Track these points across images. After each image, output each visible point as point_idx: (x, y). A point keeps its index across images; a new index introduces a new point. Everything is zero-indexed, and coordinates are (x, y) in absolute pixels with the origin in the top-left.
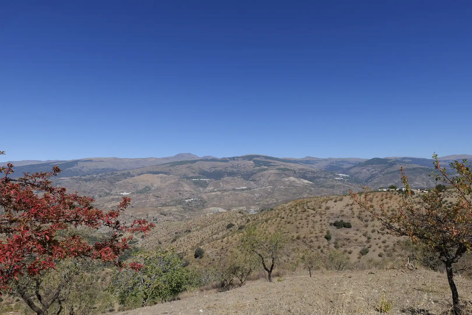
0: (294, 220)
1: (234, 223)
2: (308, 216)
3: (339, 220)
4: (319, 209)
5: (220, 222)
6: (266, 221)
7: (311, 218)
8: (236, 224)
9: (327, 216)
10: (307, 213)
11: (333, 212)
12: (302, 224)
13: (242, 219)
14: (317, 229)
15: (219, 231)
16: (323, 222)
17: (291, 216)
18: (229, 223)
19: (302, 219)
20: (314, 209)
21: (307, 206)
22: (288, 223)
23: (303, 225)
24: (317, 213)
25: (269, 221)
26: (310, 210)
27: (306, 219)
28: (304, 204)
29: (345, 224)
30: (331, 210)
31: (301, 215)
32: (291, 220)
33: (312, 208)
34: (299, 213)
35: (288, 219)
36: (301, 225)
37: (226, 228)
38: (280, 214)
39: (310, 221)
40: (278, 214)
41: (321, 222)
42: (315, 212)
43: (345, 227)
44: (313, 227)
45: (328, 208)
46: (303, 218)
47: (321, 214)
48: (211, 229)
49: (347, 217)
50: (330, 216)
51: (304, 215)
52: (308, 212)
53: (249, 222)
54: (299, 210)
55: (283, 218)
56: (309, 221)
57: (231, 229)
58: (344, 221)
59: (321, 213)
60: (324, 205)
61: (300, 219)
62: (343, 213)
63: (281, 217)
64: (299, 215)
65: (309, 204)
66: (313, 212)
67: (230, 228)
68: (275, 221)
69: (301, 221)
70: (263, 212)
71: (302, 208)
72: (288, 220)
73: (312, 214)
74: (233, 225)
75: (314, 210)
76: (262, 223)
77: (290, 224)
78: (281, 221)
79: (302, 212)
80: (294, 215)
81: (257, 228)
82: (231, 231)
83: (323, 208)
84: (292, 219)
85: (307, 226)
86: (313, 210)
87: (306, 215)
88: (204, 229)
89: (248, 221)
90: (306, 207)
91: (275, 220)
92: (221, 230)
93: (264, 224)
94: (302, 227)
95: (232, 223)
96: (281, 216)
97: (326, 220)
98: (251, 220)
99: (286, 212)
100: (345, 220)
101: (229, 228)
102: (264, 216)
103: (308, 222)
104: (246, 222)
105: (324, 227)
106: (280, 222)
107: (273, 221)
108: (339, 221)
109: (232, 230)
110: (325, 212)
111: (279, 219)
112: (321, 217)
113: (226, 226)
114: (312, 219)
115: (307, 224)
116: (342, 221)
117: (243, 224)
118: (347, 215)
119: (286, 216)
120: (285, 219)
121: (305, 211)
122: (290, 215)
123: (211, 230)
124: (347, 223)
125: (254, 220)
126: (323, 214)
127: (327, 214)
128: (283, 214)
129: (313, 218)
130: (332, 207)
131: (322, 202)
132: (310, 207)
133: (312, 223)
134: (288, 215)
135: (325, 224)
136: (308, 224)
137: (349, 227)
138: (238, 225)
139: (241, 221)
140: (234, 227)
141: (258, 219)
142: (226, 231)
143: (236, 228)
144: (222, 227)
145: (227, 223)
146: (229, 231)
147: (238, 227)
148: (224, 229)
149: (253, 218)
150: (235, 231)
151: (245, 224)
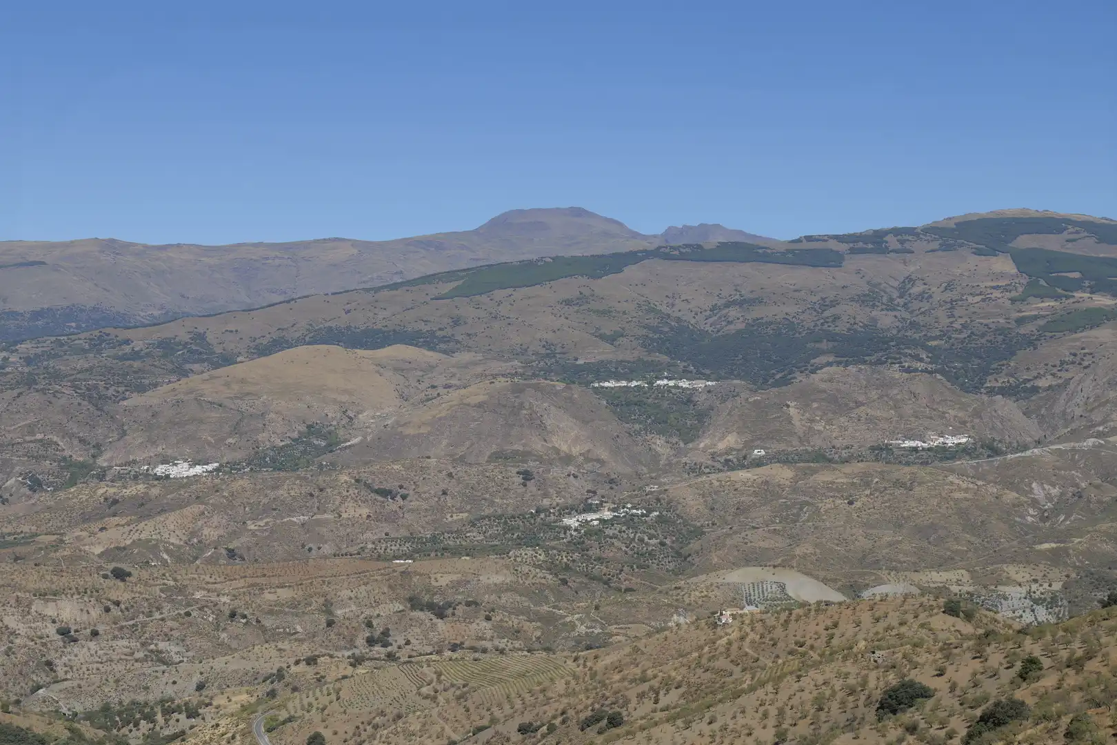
1: (924, 677)
5: (829, 671)
8: (941, 684)
13: (979, 655)
15: (825, 728)
18: (892, 679)
37: (871, 715)
48: (773, 712)
53: (1038, 679)
57: (909, 716)
67: (903, 711)
74: (925, 693)
82: (912, 729)
88: (724, 712)
89: (1029, 669)
92: (842, 720)
95: (915, 676)
98: (1046, 662)
101: (894, 712)
104: (1013, 673)
109: (922, 725)
113: (878, 695)
117: (993, 690)
123: (771, 722)
125: (1075, 664)
138: (960, 696)
139: (977, 665)
140: (930, 703)
141: (1103, 655)
142: (878, 731)
143: (946, 714)
144: (843, 703)
145: (873, 675)
146: (895, 729)
147: (961, 704)
148: (863, 719)
149: (1064, 654)
150: (944, 730)
151: (1007, 688)
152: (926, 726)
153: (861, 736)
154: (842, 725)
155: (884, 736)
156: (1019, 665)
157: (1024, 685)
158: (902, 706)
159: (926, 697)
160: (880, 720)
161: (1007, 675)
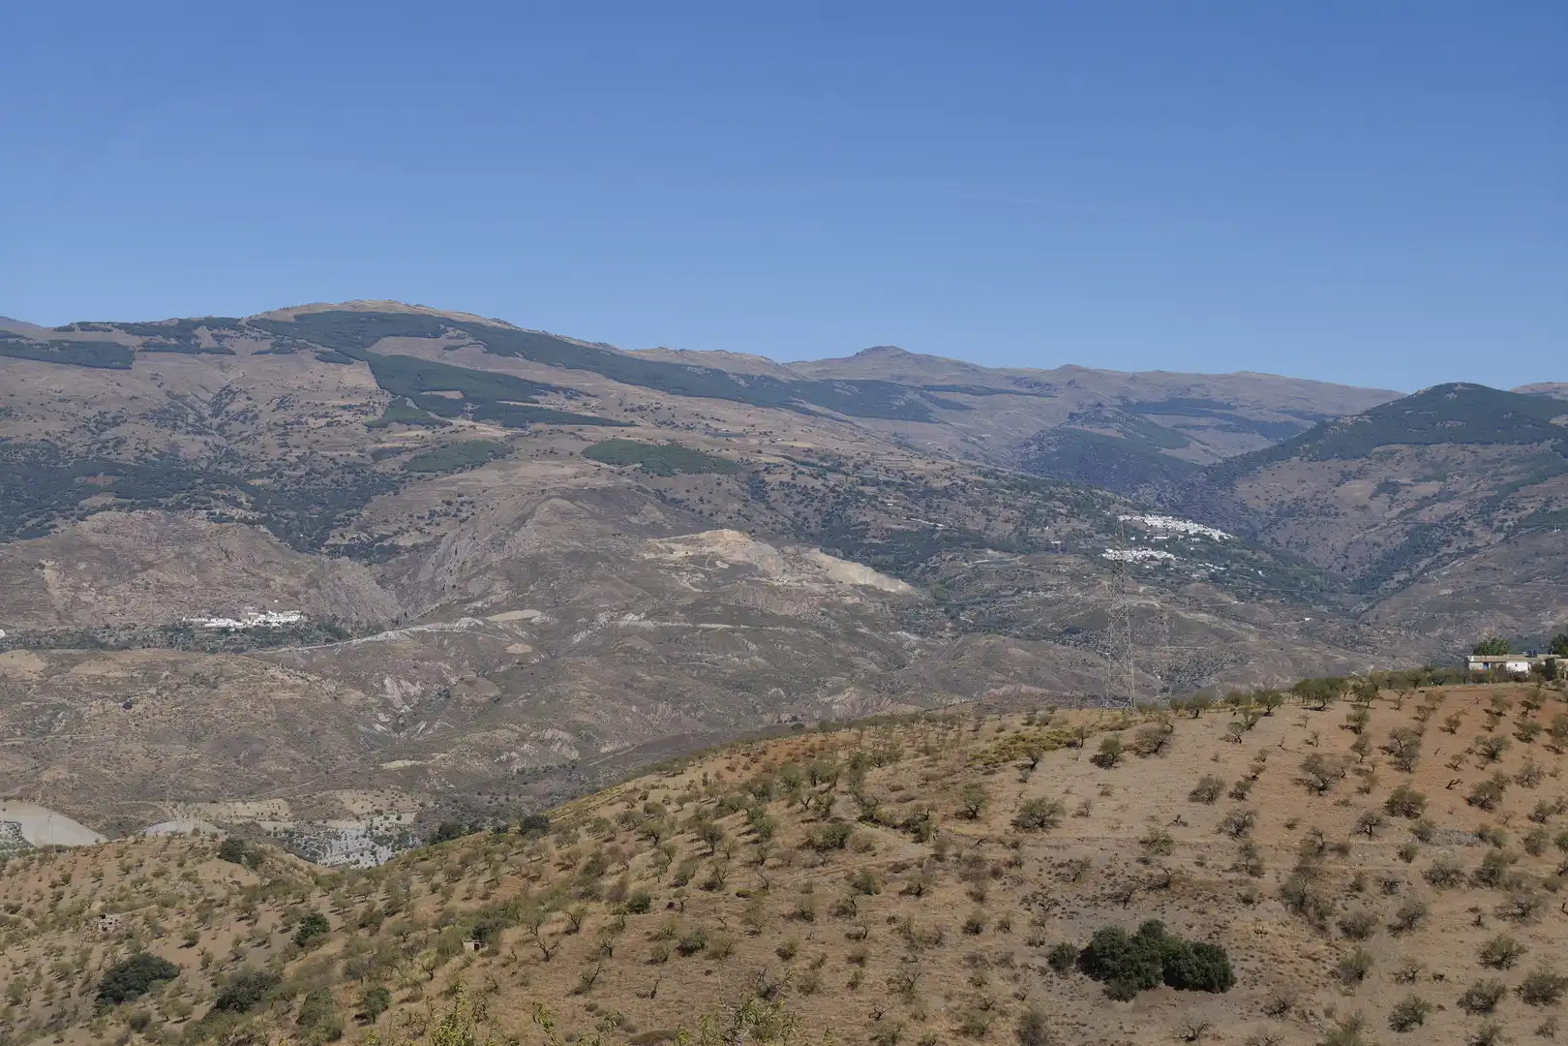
0: (734, 923)
1: (167, 950)
2: (865, 887)
3: (1129, 921)
4: (967, 828)
5: (36, 947)
6: (479, 935)
7: (889, 904)
8: (191, 958)
9: (1028, 890)
10: (858, 863)
11: (1078, 853)
12: (805, 964)
13: (247, 914)
14: (935, 1003)
15: (18, 1029)
16: (990, 942)
17: (709, 887)
18: (123, 953)
19: (806, 916)
20: (916, 828)
21: (860, 800)
22: (686, 951)
23: (821, 963)
24: (939, 858)
25: (511, 935)
26: (879, 832)
27: (845, 911)
28: (832, 780)
29: (1176, 957)
30: (1069, 839)
31: (801, 876)
32: (711, 923)
33: (903, 813)
34: (787, 862)
35: (687, 917)
36: (800, 965)
37: (88, 1006)
38: (612, 868)
39: (879, 931)
40: (596, 868)
41: (974, 943)
42: (926, 850)
43: (1176, 980)
44: (906, 989)
45: (1036, 818)
46: (821, 908)
47: (974, 870)
49: (1204, 895)
50: (1059, 891)
51: (830, 884)
52: (868, 848)
53: (320, 944)
54: (790, 833)
55: (641, 905)
56: (874, 931)
57: (145, 1005)
58: (1170, 931)
59: (976, 861)
60: (1006, 792)
61: (790, 918)
62: (1172, 862)
63: (617, 894)
64: (782, 877)
65: (873, 775)
66: (909, 849)
67: (132, 999)
68: (568, 932)
69: (798, 930)
70: (457, 850)
71: (809, 815)
72: (687, 926)
73: (899, 868)
74: (166, 972)
75: (920, 839)
76: (445, 953)
77: (699, 955)
78: (619, 928)
79: (808, 855)
80: (739, 879)
81: (396, 996)
82: (140, 1024)
83: (1000, 820)
84: (723, 917)
85: (848, 977)
86: (910, 837)
87: (848, 878)
89: (313, 928)
90: (844, 808)
91: (562, 927)
92: (46, 1016)
93: (456, 961)
94: (809, 989)
95: (155, 948)
96: (623, 884)
97: (1022, 927)
98: (334, 921)
99: (670, 852)
100: (1183, 925)
101: (119, 1000)
102: (461, 887)
103: (857, 937)
104: (288, 938)
105: (999, 985)
106: (614, 942)
107: (543, 930)
108: (1132, 929)
109: (155, 1018)
110: (1008, 855)
111: (599, 915)
112: (980, 898)
113: (99, 977)
114: (894, 912)
115: (851, 960)
116: (1151, 930)
117: (257, 961)
118: (1199, 875)
119: (662, 891)
120: (657, 917)
121: (838, 841)
122: (704, 874)
124: (1199, 949)
125: (369, 922)
126: (996, 874)
127: (1030, 869)
128: (639, 871)
129: (904, 908)
130: (1072, 804)
131: (991, 767)
132: (885, 810)
133: (900, 948)
134: (682, 880)
135: (1005, 961)
136: (860, 960)
137: (1208, 986)
138: (214, 974)
139: (242, 929)
140: (170, 987)
141: (407, 909)
142: (91, 1030)
143: (191, 1000)
144: (50, 991)
145: (98, 950)
146: (118, 1025)
147: (214, 985)
148: (75, 1013)
149: (360, 909)
150: (182, 1025)
151: (277, 959)
152: (160, 1018)
153: (67, 1039)
154: (44, 1024)
155: (100, 1036)
156: (297, 927)
157: (301, 955)
158: (132, 991)
159: (166, 978)
160: (99, 1014)
161: (281, 941)
